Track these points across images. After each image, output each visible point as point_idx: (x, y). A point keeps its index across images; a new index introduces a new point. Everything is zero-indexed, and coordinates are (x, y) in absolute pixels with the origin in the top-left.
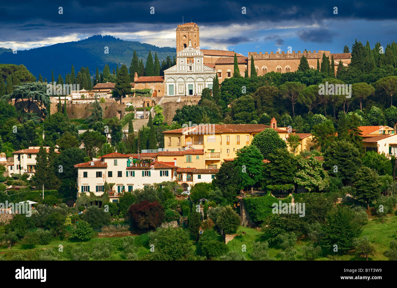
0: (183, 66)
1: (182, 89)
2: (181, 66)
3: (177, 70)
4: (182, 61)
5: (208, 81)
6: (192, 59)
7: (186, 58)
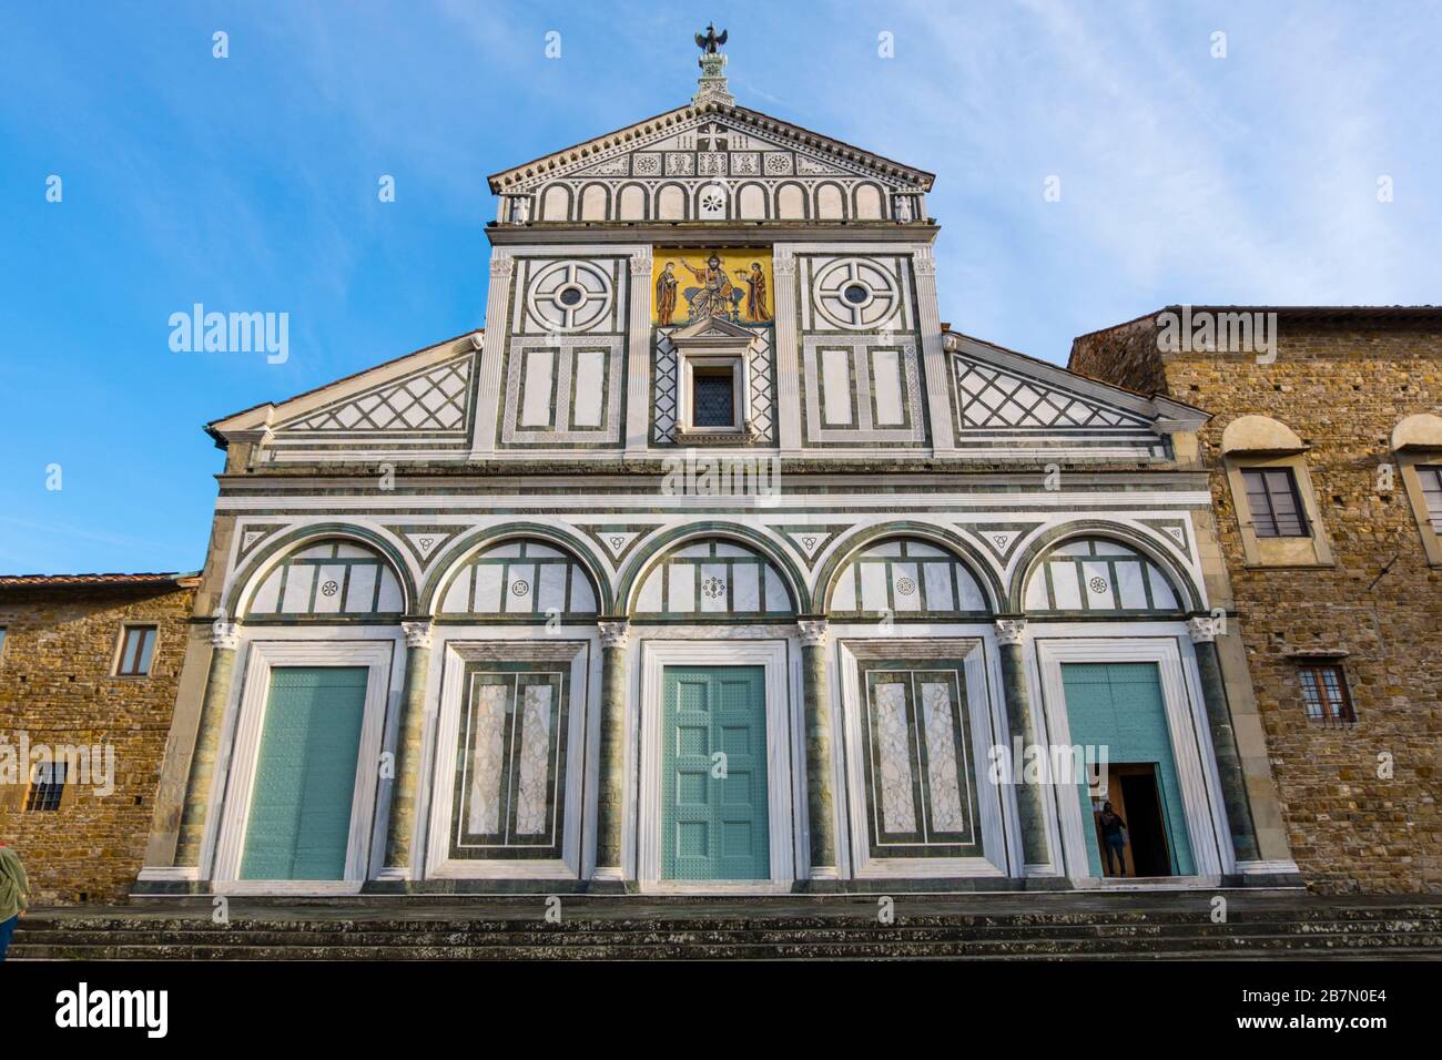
0: (591, 365)
1: (533, 769)
2: (540, 365)
3: (469, 416)
4: (572, 295)
5: (1068, 600)
6: (735, 269)
7: (642, 254)
